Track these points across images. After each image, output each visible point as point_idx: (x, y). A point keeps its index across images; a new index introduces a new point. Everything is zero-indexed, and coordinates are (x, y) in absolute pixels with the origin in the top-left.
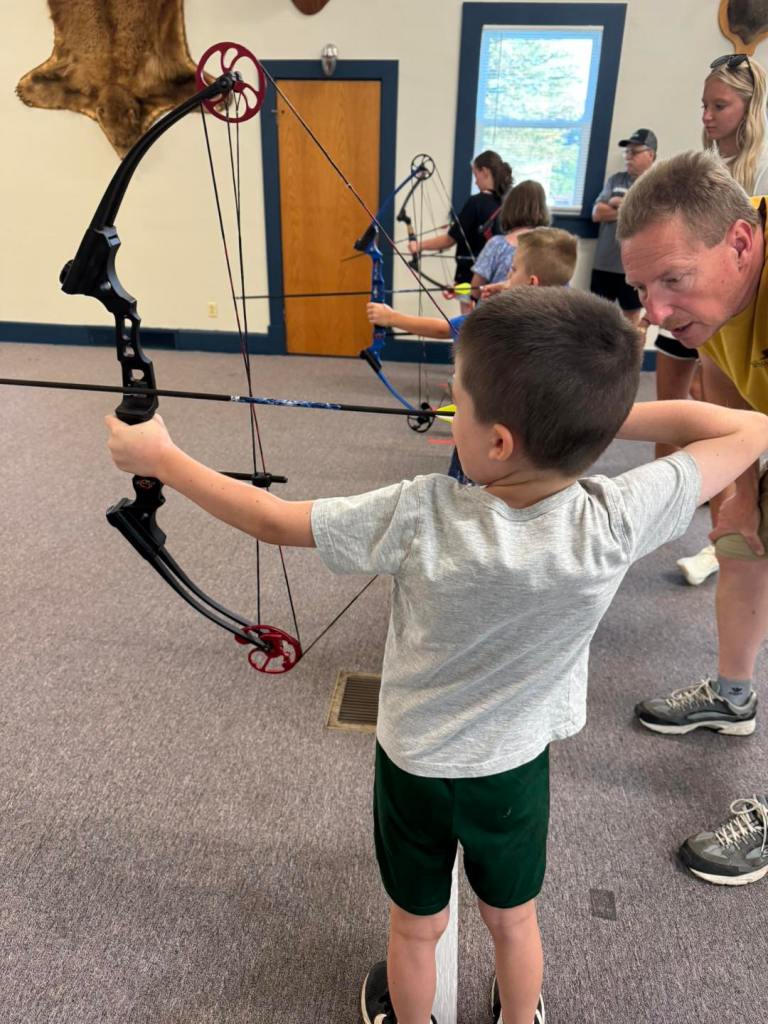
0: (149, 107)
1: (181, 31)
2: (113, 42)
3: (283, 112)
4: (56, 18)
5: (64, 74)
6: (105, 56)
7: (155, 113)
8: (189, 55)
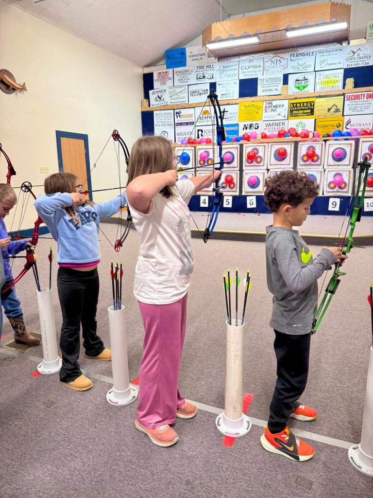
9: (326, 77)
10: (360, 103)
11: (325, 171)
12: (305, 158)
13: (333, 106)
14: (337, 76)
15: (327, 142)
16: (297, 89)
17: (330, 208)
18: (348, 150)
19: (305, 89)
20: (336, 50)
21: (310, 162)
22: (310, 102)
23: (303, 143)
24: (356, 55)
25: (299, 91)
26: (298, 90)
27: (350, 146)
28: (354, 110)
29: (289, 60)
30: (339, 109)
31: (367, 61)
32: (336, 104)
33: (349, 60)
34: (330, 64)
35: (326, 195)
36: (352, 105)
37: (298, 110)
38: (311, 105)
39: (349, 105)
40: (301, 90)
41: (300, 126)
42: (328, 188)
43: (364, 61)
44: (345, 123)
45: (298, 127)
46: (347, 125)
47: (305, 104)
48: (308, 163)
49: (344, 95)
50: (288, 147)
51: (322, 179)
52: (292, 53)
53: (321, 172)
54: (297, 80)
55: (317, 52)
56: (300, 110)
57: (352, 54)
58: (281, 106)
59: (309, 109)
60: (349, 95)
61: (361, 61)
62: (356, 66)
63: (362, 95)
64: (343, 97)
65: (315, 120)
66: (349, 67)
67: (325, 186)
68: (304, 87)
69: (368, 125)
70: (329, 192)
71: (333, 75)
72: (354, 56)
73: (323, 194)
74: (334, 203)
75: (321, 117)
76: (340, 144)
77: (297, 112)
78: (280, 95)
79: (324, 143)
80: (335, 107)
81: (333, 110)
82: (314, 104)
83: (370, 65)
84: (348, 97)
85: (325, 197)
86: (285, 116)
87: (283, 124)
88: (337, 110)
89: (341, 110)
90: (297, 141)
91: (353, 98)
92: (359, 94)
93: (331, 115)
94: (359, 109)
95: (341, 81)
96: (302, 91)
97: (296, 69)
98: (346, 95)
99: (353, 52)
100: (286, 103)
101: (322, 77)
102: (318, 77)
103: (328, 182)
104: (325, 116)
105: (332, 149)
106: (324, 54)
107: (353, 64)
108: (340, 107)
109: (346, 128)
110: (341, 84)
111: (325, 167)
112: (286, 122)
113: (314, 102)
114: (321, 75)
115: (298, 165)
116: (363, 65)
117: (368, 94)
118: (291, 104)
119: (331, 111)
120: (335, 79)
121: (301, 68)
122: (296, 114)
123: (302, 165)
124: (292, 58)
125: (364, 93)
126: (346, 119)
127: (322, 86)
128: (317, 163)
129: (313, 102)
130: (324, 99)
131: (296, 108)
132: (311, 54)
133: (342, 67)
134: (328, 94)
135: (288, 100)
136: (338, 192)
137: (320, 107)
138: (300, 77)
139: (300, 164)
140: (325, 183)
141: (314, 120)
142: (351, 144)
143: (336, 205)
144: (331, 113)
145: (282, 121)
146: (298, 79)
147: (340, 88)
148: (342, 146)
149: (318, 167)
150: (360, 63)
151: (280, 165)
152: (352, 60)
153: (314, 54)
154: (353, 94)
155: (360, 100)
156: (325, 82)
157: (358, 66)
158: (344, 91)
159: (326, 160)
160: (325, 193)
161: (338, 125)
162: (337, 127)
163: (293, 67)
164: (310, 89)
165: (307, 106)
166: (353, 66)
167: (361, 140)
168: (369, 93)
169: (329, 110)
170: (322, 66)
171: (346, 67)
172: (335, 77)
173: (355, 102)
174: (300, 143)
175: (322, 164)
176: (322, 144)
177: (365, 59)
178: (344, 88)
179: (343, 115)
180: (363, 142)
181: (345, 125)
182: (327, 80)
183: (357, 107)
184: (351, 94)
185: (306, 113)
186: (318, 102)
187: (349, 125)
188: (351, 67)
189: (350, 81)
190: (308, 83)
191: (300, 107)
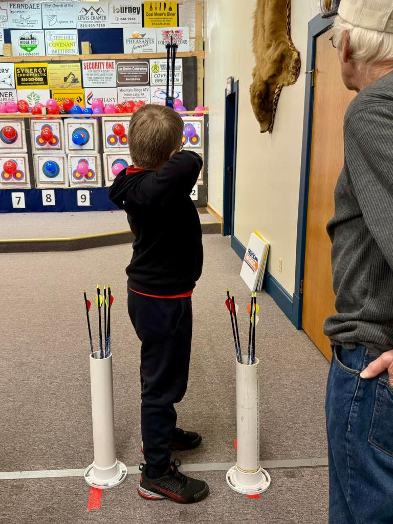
3: (317, 70)
9: (58, 38)
10: (100, 73)
11: (67, 156)
12: (41, 141)
13: (70, 75)
14: (71, 38)
15: (65, 120)
16: (23, 50)
17: (80, 203)
18: (90, 130)
19: (34, 51)
20: (66, 6)
21: (47, 145)
22: (42, 68)
23: (36, 121)
24: (89, 14)
25: (27, 52)
26: (25, 52)
27: (91, 127)
28: (94, 81)
29: (9, 12)
30: (77, 79)
31: (102, 23)
32: (73, 73)
33: (82, 19)
34: (60, 22)
35: (73, 186)
36: (91, 75)
37: (27, 77)
38: (43, 72)
39: (88, 74)
40: (29, 51)
41: (32, 98)
42: (73, 178)
43: (99, 22)
44: (86, 97)
45: (30, 99)
46: (89, 99)
47: (35, 70)
48: (45, 146)
49: (80, 61)
50: (18, 125)
51: (66, 167)
52: (11, 3)
53: (63, 158)
54: (22, 39)
55: (43, 6)
56: (30, 77)
57: (85, 13)
58: (5, 71)
59: (41, 77)
60: (86, 62)
61: (96, 22)
62: (91, 28)
63: (100, 63)
64: (79, 64)
65: (51, 91)
66: (82, 28)
67: (70, 176)
68: (33, 48)
69: (113, 100)
70: (75, 183)
71: (65, 36)
72: (87, 16)
73: (70, 186)
74: (83, 197)
75: (57, 88)
76: (81, 124)
77: (26, 80)
78: (3, 56)
79: (61, 121)
80: (71, 76)
81: (70, 80)
82: (46, 71)
83: (105, 27)
84: (86, 65)
85: (72, 189)
86: (11, 84)
87: (11, 94)
88: (75, 81)
89: (80, 80)
90: (28, 118)
91: (91, 66)
92: (97, 61)
93: (69, 86)
94: (100, 80)
95: (76, 44)
96: (31, 53)
97: (19, 24)
98: (83, 62)
99: (86, 10)
100: (11, 67)
101: (52, 37)
102: (48, 37)
103: (73, 171)
104: (62, 87)
105: (72, 130)
106: (52, 8)
107: (88, 24)
108: (78, 77)
109: (88, 102)
110: (76, 48)
111: (67, 151)
112: (14, 92)
113: (46, 68)
114: (51, 35)
115: (33, 149)
116: (98, 28)
117: (107, 63)
118: (17, 68)
119: (68, 81)
120: (69, 41)
121: (25, 24)
122: (26, 82)
123: (38, 149)
124: (13, 10)
125: (103, 61)
126: (87, 92)
127: (54, 49)
128: (57, 146)
129: (44, 68)
130: (58, 65)
131: (24, 75)
132: (35, 7)
133: (75, 27)
134: (62, 59)
135: (13, 64)
136: (85, 182)
137: (54, 75)
138: (26, 34)
139: (36, 148)
140: (70, 172)
141: (49, 90)
142: (93, 124)
143: (85, 198)
144: (68, 84)
145: (8, 91)
146: (23, 37)
147: (76, 52)
148: (83, 126)
149: (58, 151)
150: (95, 24)
151: (10, 148)
152: (86, 20)
153: (40, 7)
154: (91, 62)
155: (100, 69)
156: (57, 44)
157: (93, 28)
158: (82, 57)
159: (67, 143)
160: (71, 184)
161: (79, 99)
162: (78, 101)
163: (15, 21)
164: (39, 51)
165: (38, 72)
166: (88, 27)
167: (104, 119)
168: (108, 61)
169: (66, 79)
170: (52, 23)
171: (80, 28)
172: (68, 38)
173: (94, 71)
174: (33, 121)
175: (63, 147)
176: (60, 123)
177: (100, 20)
178: (80, 53)
179: (83, 87)
180: (105, 121)
181: (86, 100)
182: (59, 41)
183: (97, 78)
184: (89, 62)
185: (38, 81)
186: (51, 68)
187: (91, 99)
188: (85, 28)
189: (86, 45)
190: (37, 43)
191: (29, 73)
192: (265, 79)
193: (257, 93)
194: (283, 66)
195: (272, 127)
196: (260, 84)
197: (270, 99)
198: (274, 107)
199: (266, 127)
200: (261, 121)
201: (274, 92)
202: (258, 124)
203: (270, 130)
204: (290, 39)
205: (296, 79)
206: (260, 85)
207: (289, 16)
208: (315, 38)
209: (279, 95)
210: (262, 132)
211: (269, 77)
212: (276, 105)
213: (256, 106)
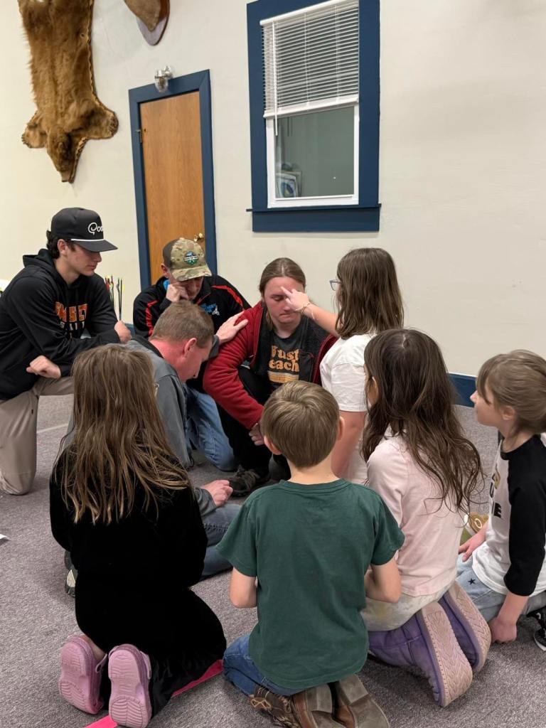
0: (77, 139)
1: (91, 76)
2: (56, 93)
3: (145, 130)
4: (33, 83)
5: (37, 122)
6: (53, 104)
7: (81, 143)
8: (95, 95)
192: (67, 131)
193: (60, 144)
194: (93, 121)
195: (74, 177)
196: (62, 135)
197: (73, 150)
198: (76, 158)
199: (68, 178)
200: (62, 171)
201: (77, 144)
202: (58, 174)
203: (71, 180)
204: (97, 98)
205: (113, 135)
206: (61, 137)
207: (93, 78)
208: (139, 104)
209: (83, 148)
210: (63, 181)
211: (73, 130)
212: (79, 155)
213: (58, 156)
